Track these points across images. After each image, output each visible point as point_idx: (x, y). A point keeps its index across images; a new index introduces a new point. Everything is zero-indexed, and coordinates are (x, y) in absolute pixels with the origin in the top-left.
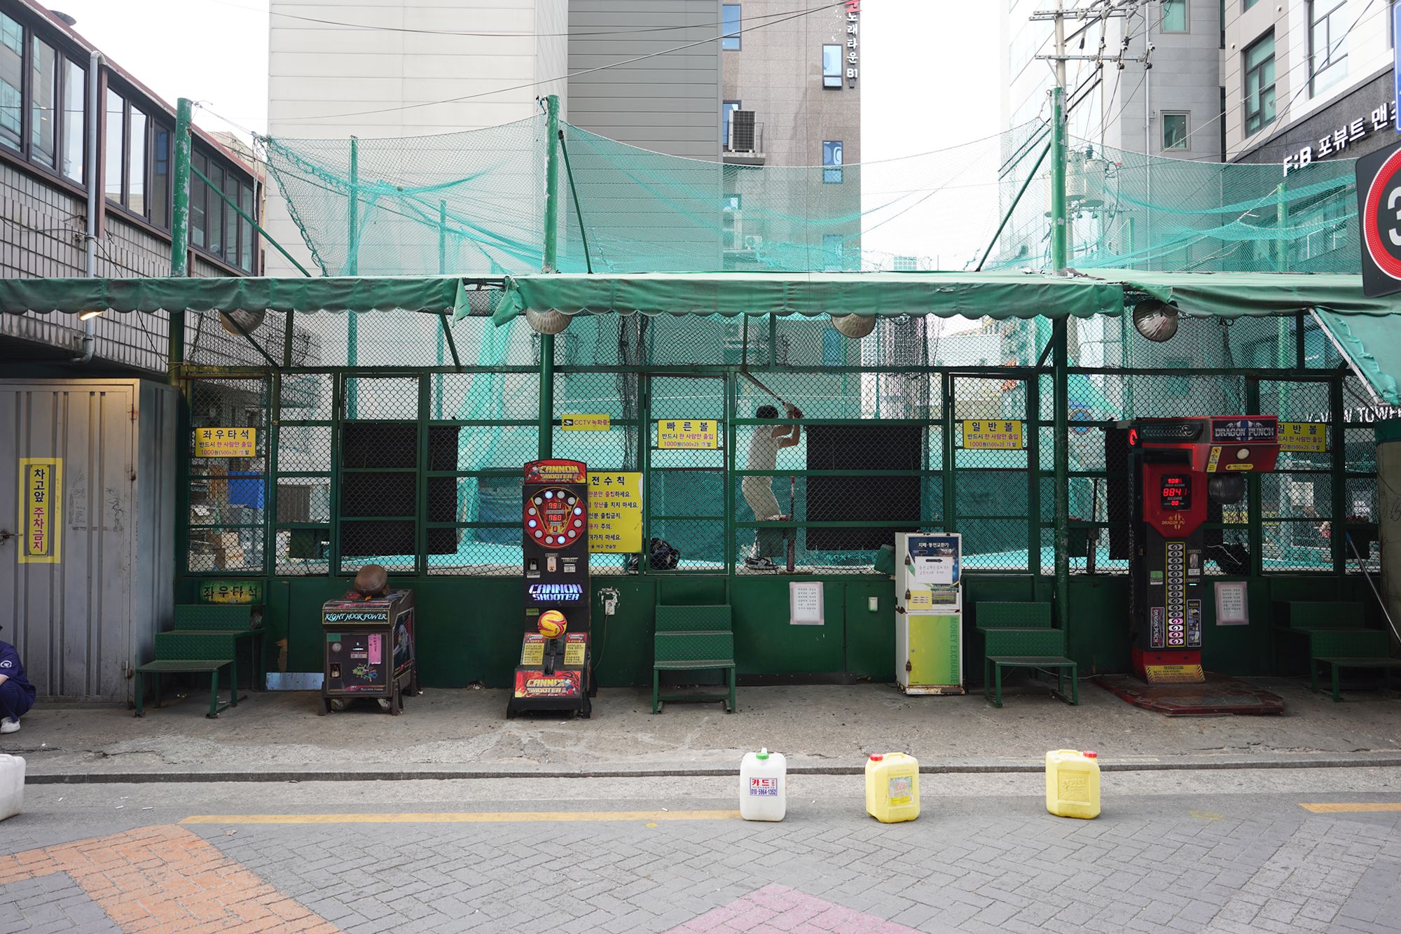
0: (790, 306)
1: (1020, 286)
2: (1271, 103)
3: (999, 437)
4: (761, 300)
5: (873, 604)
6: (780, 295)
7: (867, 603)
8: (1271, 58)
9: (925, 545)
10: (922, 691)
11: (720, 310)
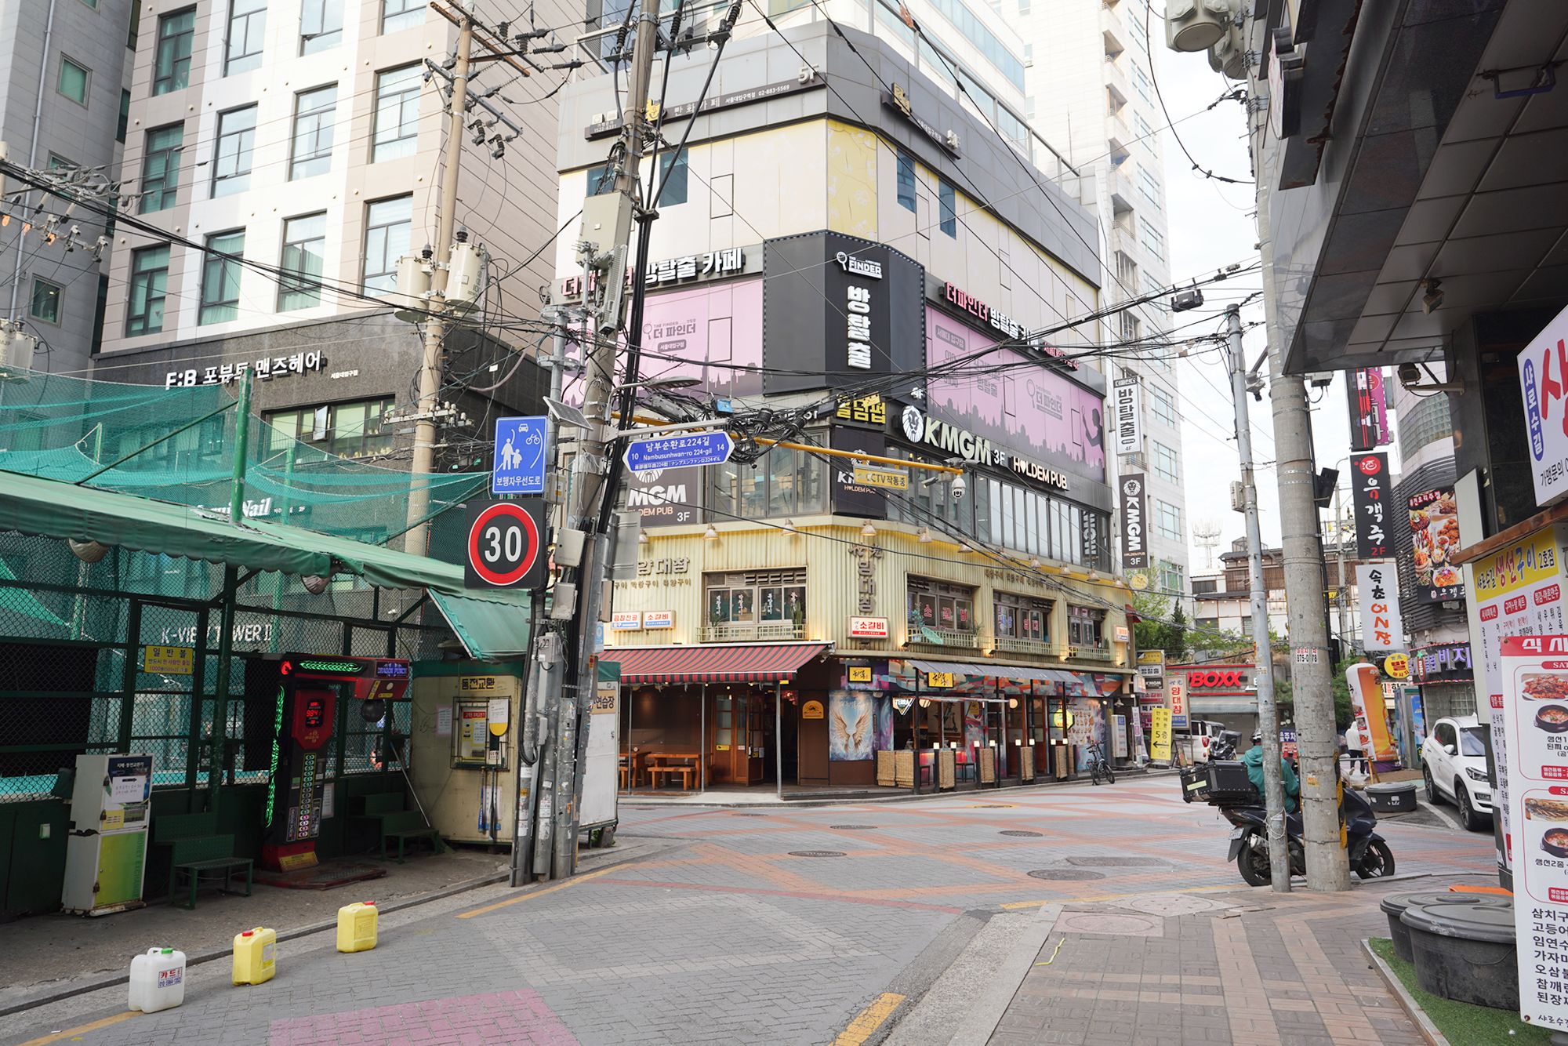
0: (89, 534)
1: (268, 545)
2: (158, 313)
3: (174, 662)
4: (63, 525)
5: (46, 831)
6: (81, 523)
7: (38, 831)
8: (164, 270)
9: (123, 765)
10: (108, 911)
11: (21, 528)
